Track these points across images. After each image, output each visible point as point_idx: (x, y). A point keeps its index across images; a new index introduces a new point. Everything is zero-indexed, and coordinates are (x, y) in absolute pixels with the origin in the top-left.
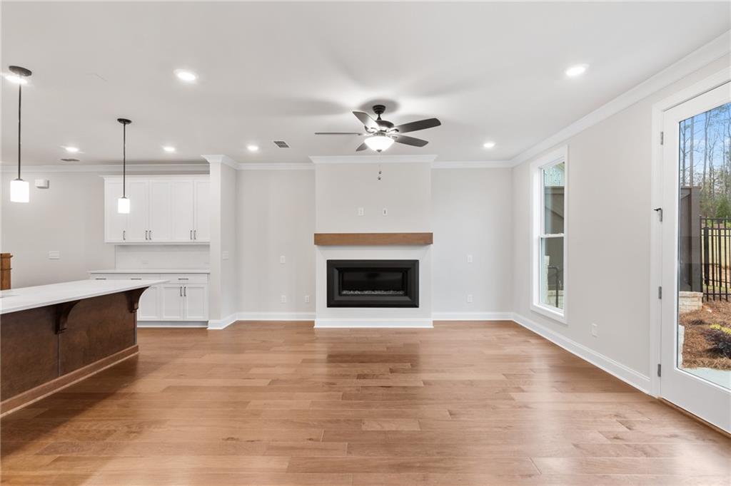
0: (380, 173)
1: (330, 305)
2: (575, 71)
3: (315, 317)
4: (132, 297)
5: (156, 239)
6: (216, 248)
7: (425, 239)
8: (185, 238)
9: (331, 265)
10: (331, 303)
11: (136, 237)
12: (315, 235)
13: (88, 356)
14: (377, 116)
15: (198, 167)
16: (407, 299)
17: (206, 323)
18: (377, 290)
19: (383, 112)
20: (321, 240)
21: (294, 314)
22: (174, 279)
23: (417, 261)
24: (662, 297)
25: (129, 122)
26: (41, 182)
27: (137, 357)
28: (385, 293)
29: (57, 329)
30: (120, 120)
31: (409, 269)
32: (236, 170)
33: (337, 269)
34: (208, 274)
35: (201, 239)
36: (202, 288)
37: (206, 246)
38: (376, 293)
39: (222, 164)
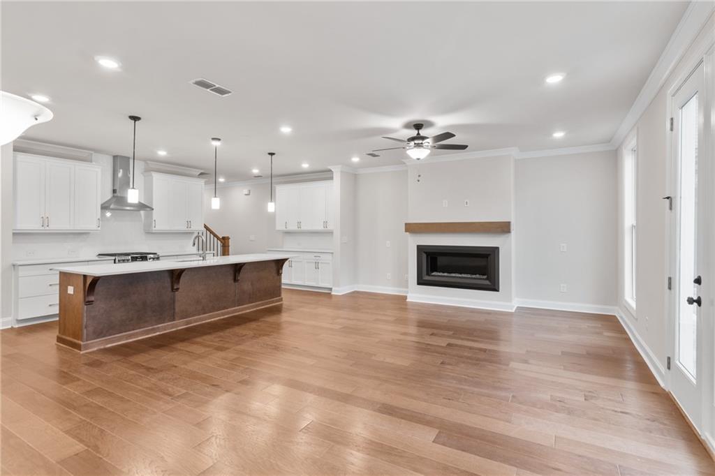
0: (419, 176)
1: (419, 284)
2: (554, 79)
3: (407, 293)
4: (280, 263)
5: (304, 228)
6: (337, 233)
7: (503, 228)
8: (320, 228)
9: (421, 249)
10: (421, 282)
11: (293, 227)
12: (406, 224)
13: (252, 298)
14: (416, 132)
15: (324, 175)
16: (487, 282)
17: (331, 289)
18: (464, 273)
19: (421, 129)
20: (412, 228)
21: (396, 289)
22: (312, 256)
23: (498, 248)
24: (672, 287)
25: (274, 154)
26: (246, 191)
27: (281, 305)
28: (460, 276)
29: (235, 280)
30: (269, 154)
31: (489, 255)
32: (356, 175)
33: (425, 252)
34: (332, 253)
35: (330, 228)
36: (329, 263)
37: (331, 233)
38: (463, 275)
39: (341, 172)
